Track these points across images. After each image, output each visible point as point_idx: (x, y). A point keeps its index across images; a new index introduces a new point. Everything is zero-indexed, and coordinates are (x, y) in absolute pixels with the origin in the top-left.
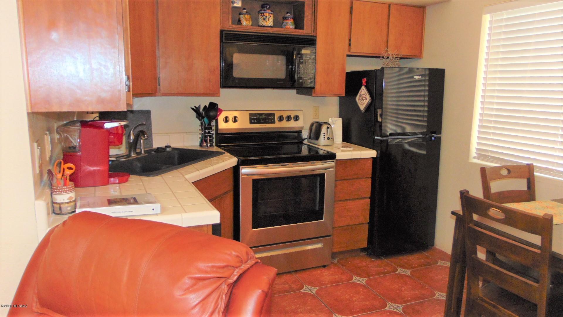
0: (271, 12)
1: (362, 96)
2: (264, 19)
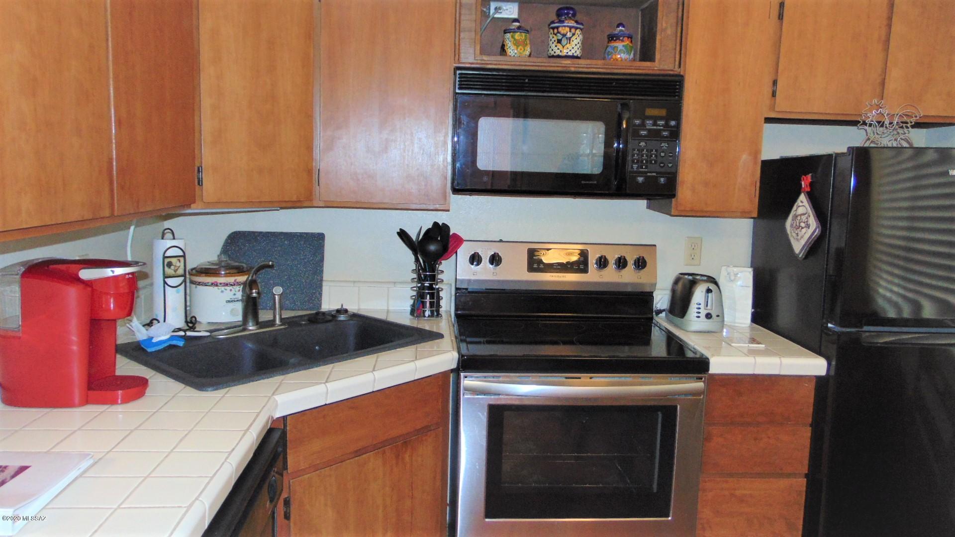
0: (575, 25)
1: (799, 218)
2: (559, 41)
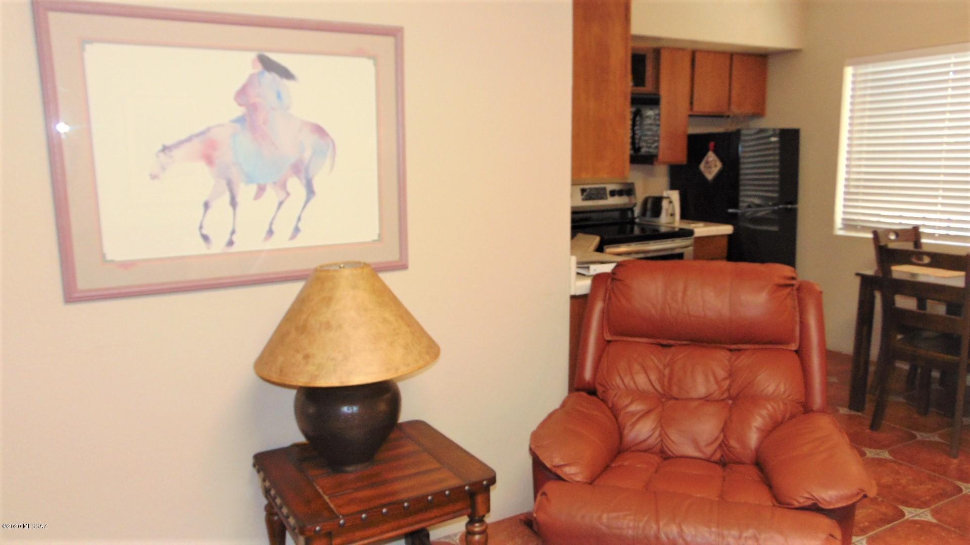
1: (710, 162)
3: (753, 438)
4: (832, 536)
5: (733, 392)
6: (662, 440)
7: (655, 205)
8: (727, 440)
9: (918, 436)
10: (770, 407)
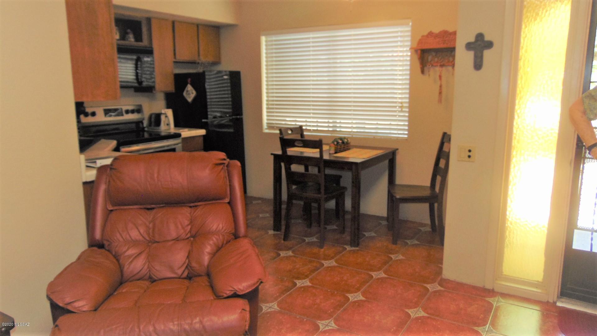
1: (189, 91)
3: (206, 259)
4: (243, 309)
5: (193, 233)
6: (149, 271)
7: (156, 119)
8: (190, 263)
9: (306, 240)
10: (214, 239)
